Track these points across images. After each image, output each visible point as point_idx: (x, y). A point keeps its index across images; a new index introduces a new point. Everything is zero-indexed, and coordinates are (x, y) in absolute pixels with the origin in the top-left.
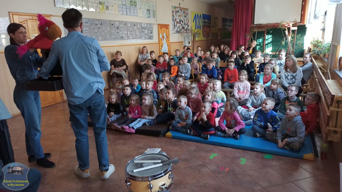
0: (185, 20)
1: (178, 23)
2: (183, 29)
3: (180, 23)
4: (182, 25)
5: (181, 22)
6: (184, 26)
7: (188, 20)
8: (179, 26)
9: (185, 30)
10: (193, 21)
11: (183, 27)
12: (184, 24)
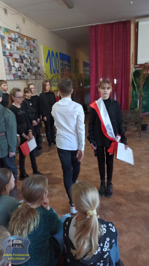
0: (32, 57)
1: (17, 62)
2: (28, 73)
3: (22, 62)
4: (26, 65)
5: (25, 61)
6: (31, 67)
7: (38, 59)
8: (20, 67)
9: (34, 74)
10: (47, 61)
11: (28, 69)
12: (31, 65)
